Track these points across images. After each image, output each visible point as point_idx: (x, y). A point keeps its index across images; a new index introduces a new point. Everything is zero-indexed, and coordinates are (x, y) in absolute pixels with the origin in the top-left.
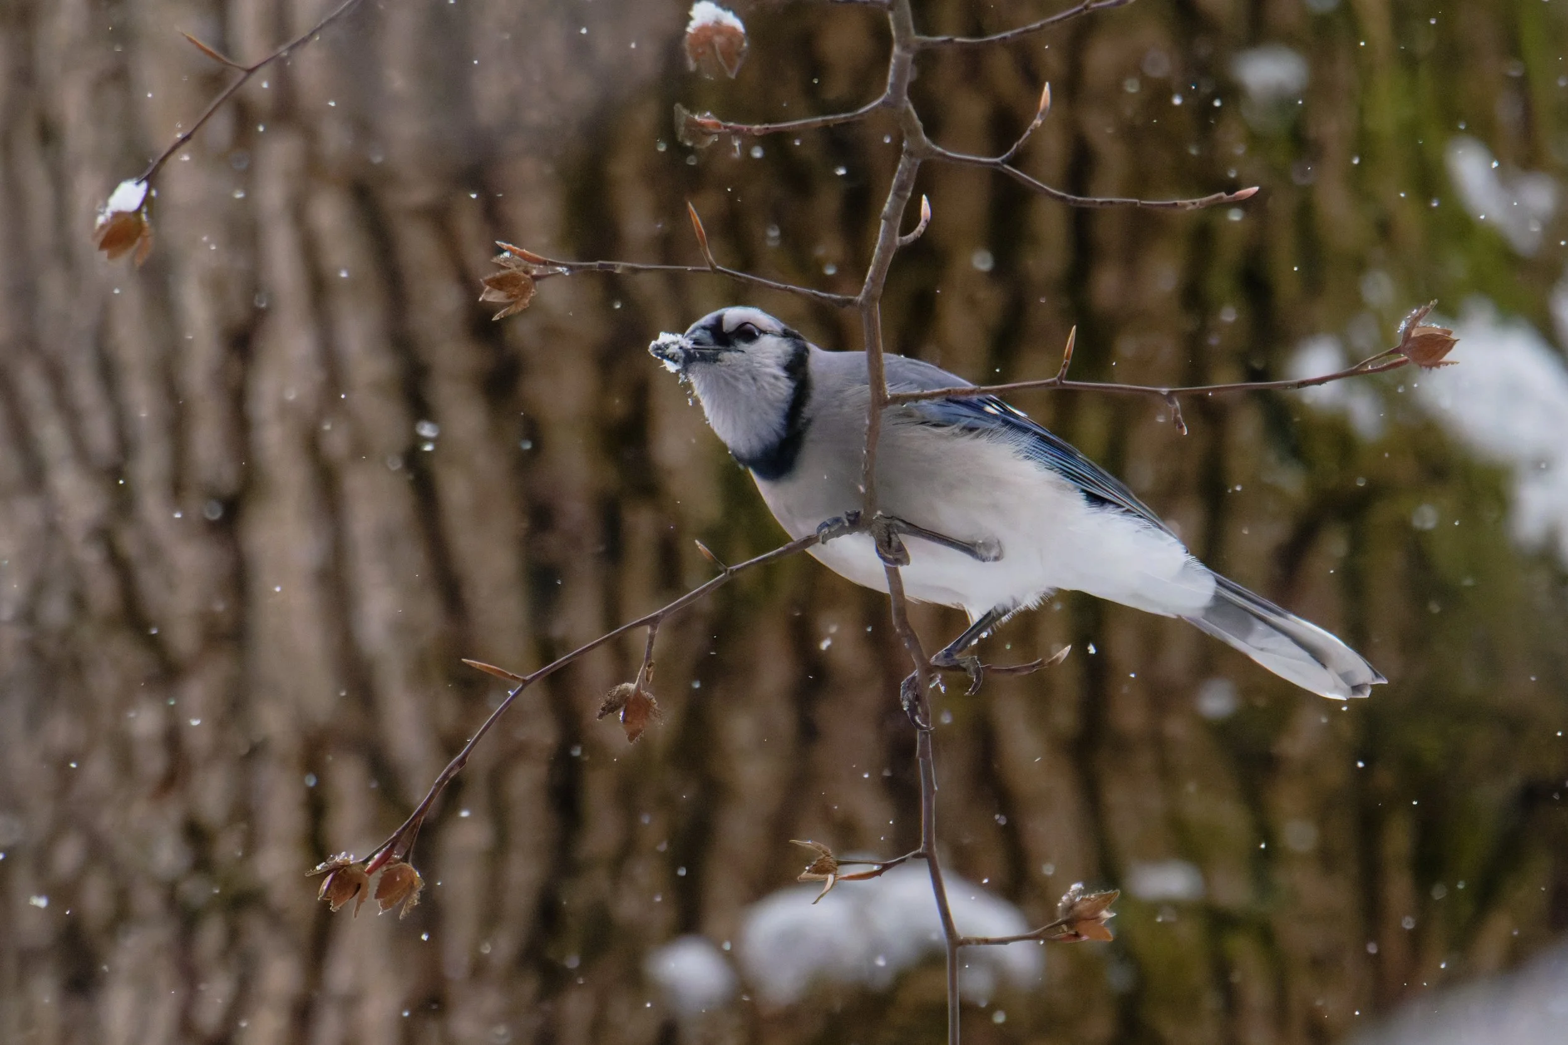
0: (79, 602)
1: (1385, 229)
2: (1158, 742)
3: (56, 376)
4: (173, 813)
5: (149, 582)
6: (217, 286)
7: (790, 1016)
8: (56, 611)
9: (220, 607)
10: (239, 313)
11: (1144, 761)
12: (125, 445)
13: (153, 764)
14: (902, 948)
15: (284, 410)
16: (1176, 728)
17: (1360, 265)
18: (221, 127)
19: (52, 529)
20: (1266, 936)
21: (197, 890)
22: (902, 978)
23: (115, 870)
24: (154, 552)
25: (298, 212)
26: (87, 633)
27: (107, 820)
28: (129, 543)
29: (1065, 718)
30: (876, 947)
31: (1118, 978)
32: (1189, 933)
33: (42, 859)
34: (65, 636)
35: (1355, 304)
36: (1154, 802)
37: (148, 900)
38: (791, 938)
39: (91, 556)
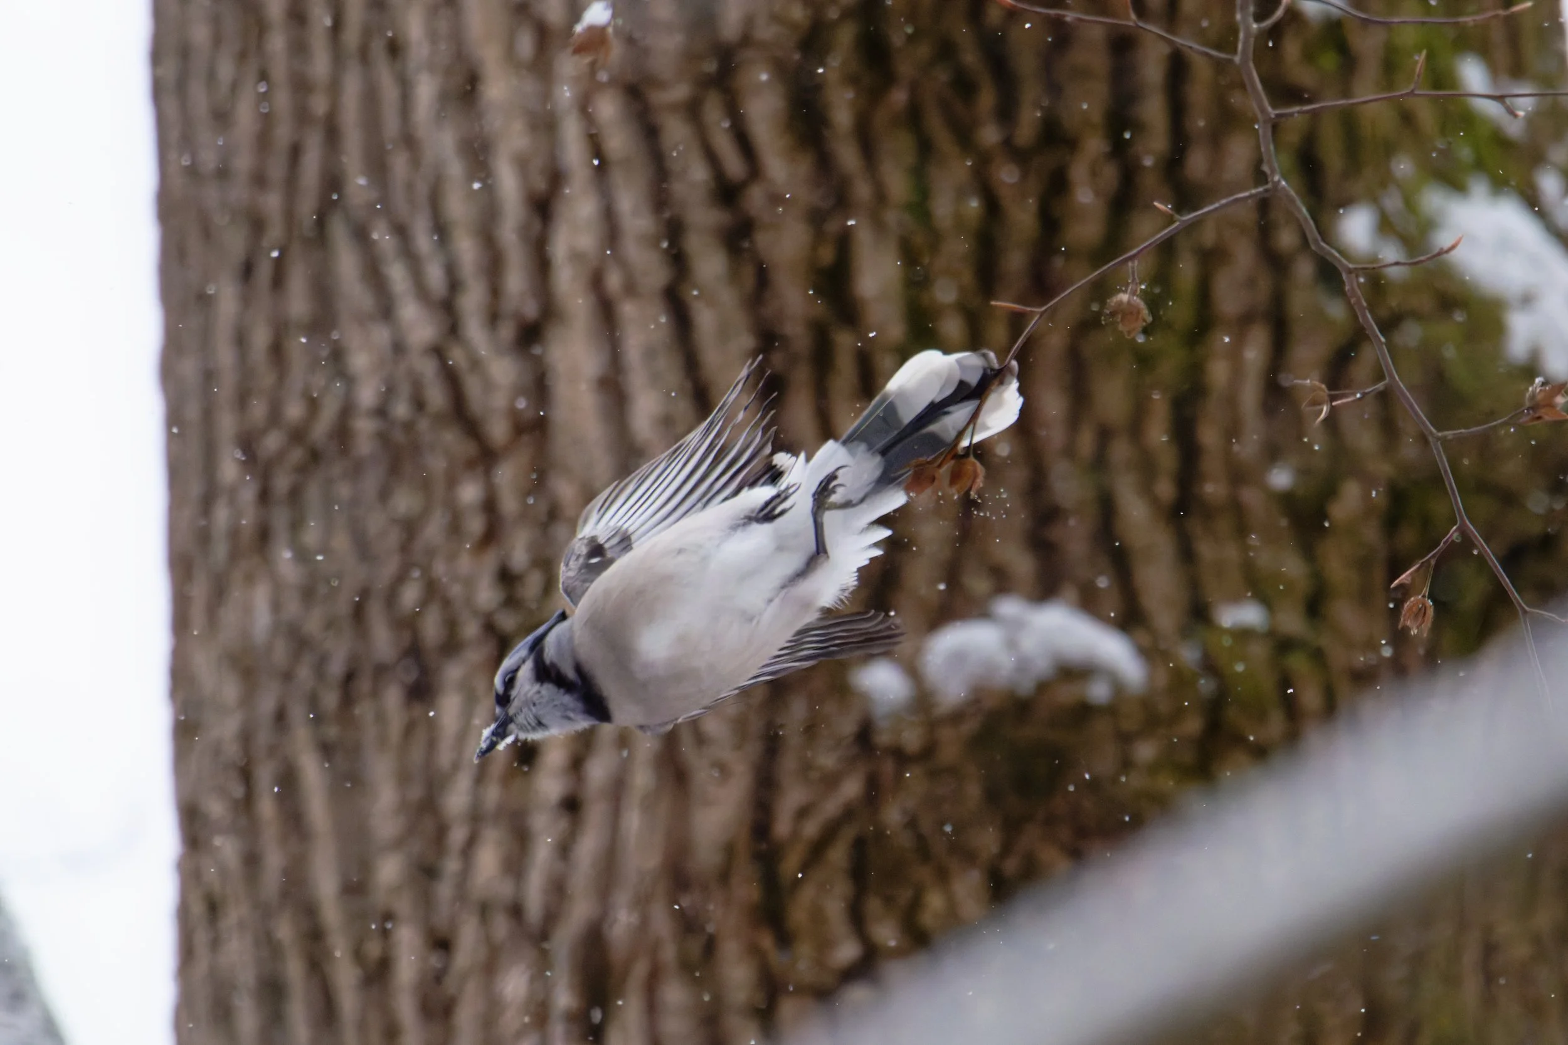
0: (419, 404)
1: (1407, 118)
2: (1237, 510)
3: (401, 231)
4: (490, 562)
5: (473, 387)
6: (522, 164)
7: (956, 717)
8: (401, 410)
9: (521, 404)
10: (540, 184)
11: (1223, 525)
12: (454, 284)
13: (475, 525)
14: (1042, 666)
15: (576, 256)
16: (1250, 497)
17: (1389, 149)
18: (526, 44)
19: (399, 348)
20: (1318, 656)
21: (507, 622)
22: (1043, 687)
23: (446, 603)
24: (476, 364)
25: (584, 107)
26: (423, 425)
27: (440, 568)
28: (457, 357)
29: (1166, 489)
30: (1023, 665)
31: (1206, 686)
32: (1259, 651)
33: (391, 597)
34: (409, 426)
35: (1386, 180)
36: (1231, 553)
37: (471, 629)
38: (959, 657)
39: (428, 368)
